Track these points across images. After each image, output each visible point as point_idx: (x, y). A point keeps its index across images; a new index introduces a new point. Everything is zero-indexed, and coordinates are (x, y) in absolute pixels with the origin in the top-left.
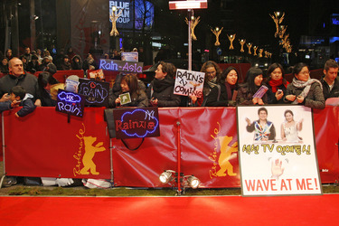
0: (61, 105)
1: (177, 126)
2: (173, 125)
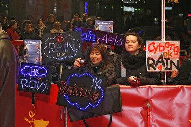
0: (24, 82)
1: (146, 109)
2: (142, 107)
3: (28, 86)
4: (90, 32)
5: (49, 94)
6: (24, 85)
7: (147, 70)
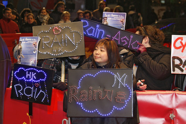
1: (169, 121)
2: (164, 119)
3: (23, 93)
4: (98, 26)
5: (49, 104)
6: (18, 93)
7: (172, 72)
